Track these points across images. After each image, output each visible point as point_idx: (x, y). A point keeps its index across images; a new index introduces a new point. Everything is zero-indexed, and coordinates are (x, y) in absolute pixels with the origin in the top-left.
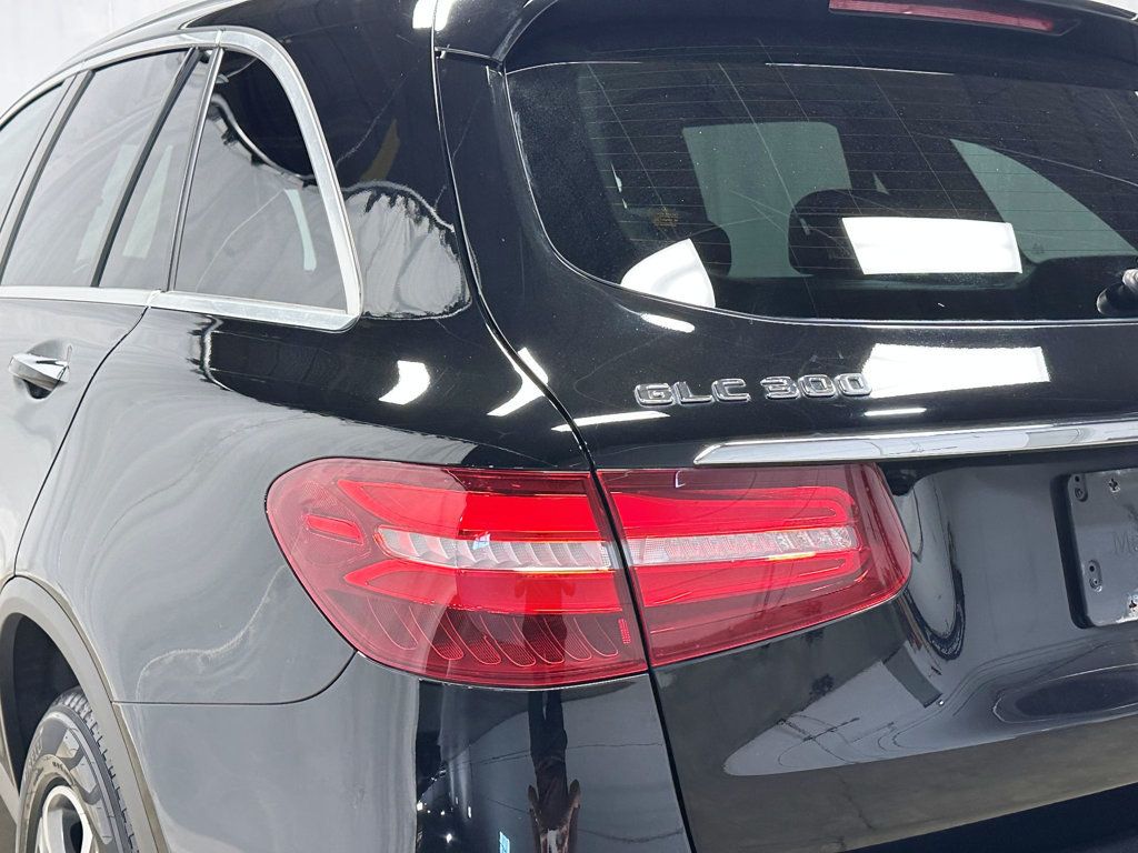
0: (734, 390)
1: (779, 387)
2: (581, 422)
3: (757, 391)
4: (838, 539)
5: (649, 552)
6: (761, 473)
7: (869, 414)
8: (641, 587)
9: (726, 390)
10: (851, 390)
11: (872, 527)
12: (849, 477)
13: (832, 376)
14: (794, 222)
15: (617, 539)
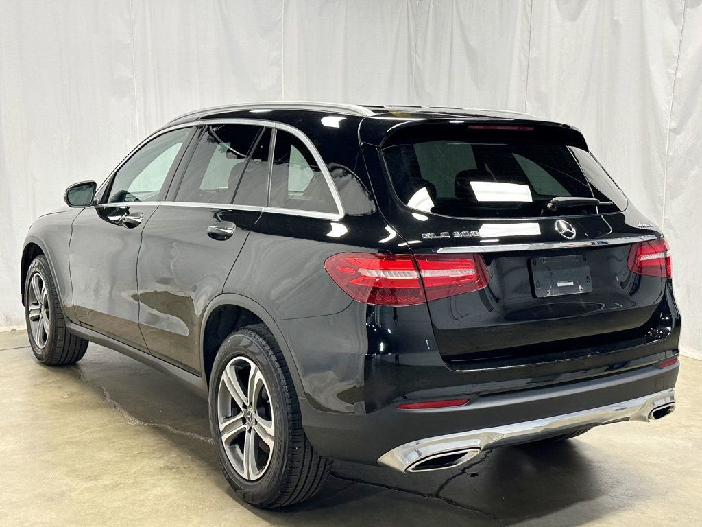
0: (446, 235)
1: (457, 234)
2: (409, 242)
3: (452, 235)
4: (470, 272)
5: (427, 274)
6: (453, 256)
7: (481, 241)
8: (425, 282)
9: (444, 235)
10: (474, 235)
11: (479, 270)
12: (474, 257)
13: (470, 232)
14: (456, 184)
15: (419, 270)
